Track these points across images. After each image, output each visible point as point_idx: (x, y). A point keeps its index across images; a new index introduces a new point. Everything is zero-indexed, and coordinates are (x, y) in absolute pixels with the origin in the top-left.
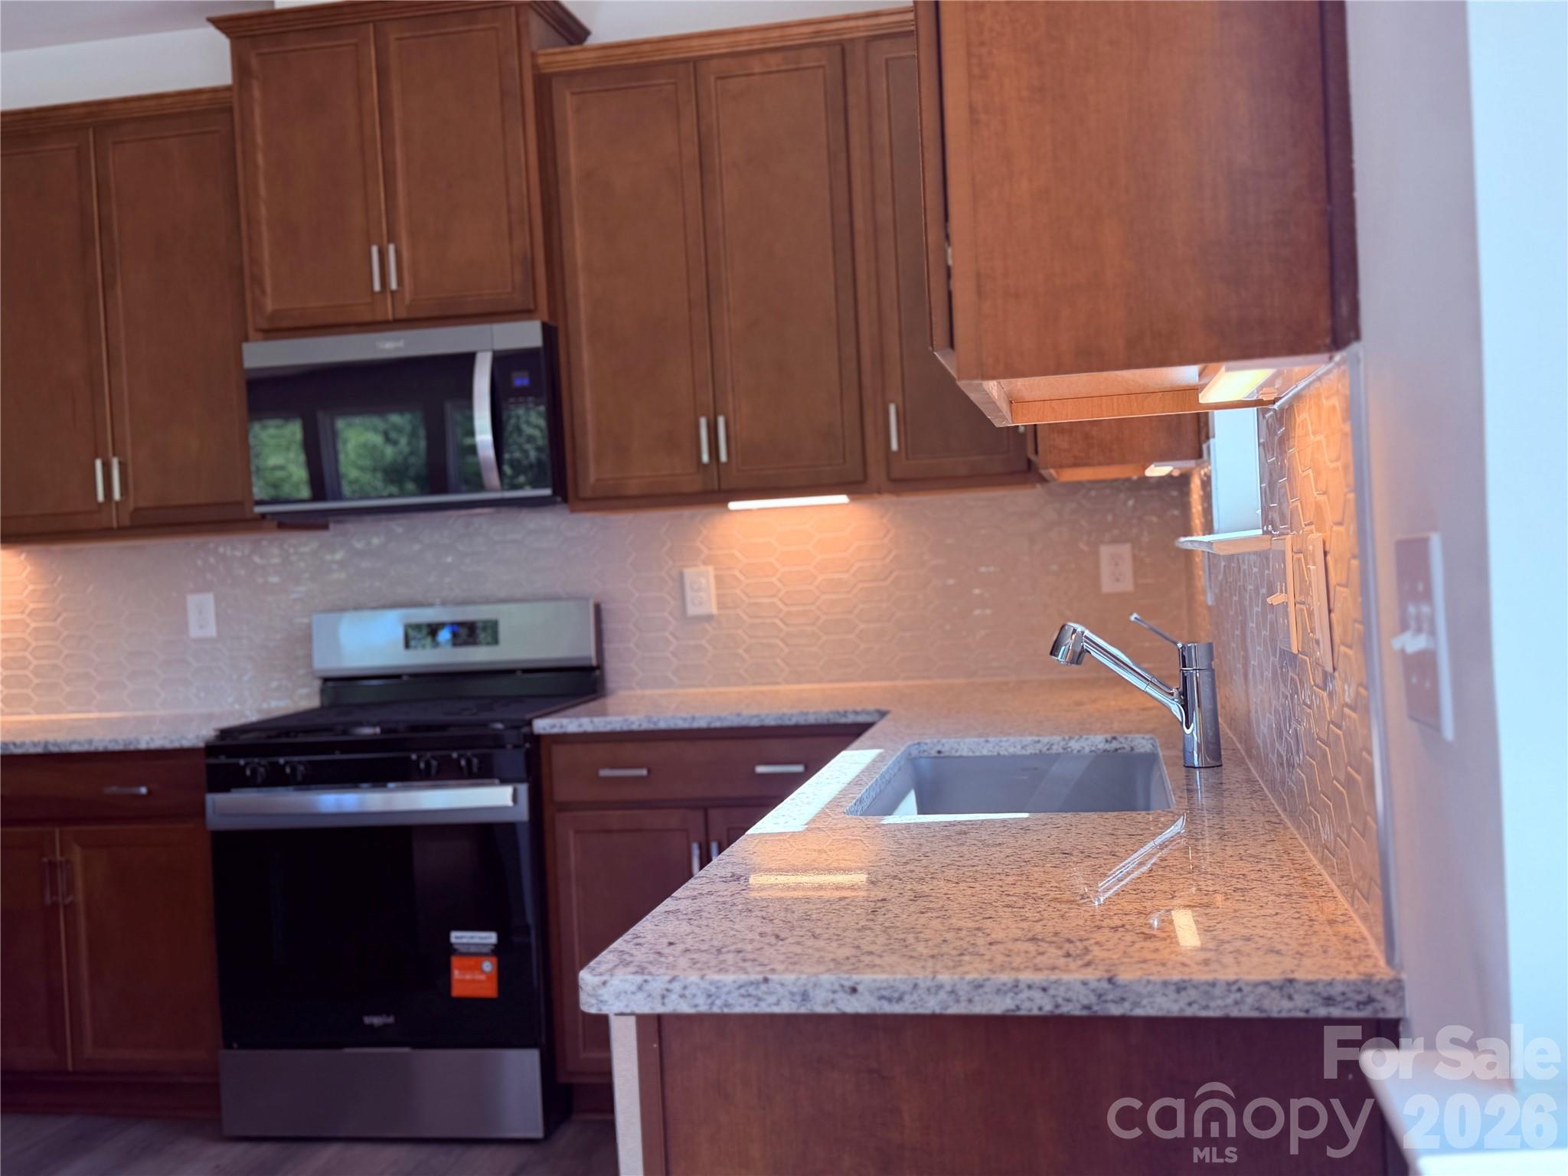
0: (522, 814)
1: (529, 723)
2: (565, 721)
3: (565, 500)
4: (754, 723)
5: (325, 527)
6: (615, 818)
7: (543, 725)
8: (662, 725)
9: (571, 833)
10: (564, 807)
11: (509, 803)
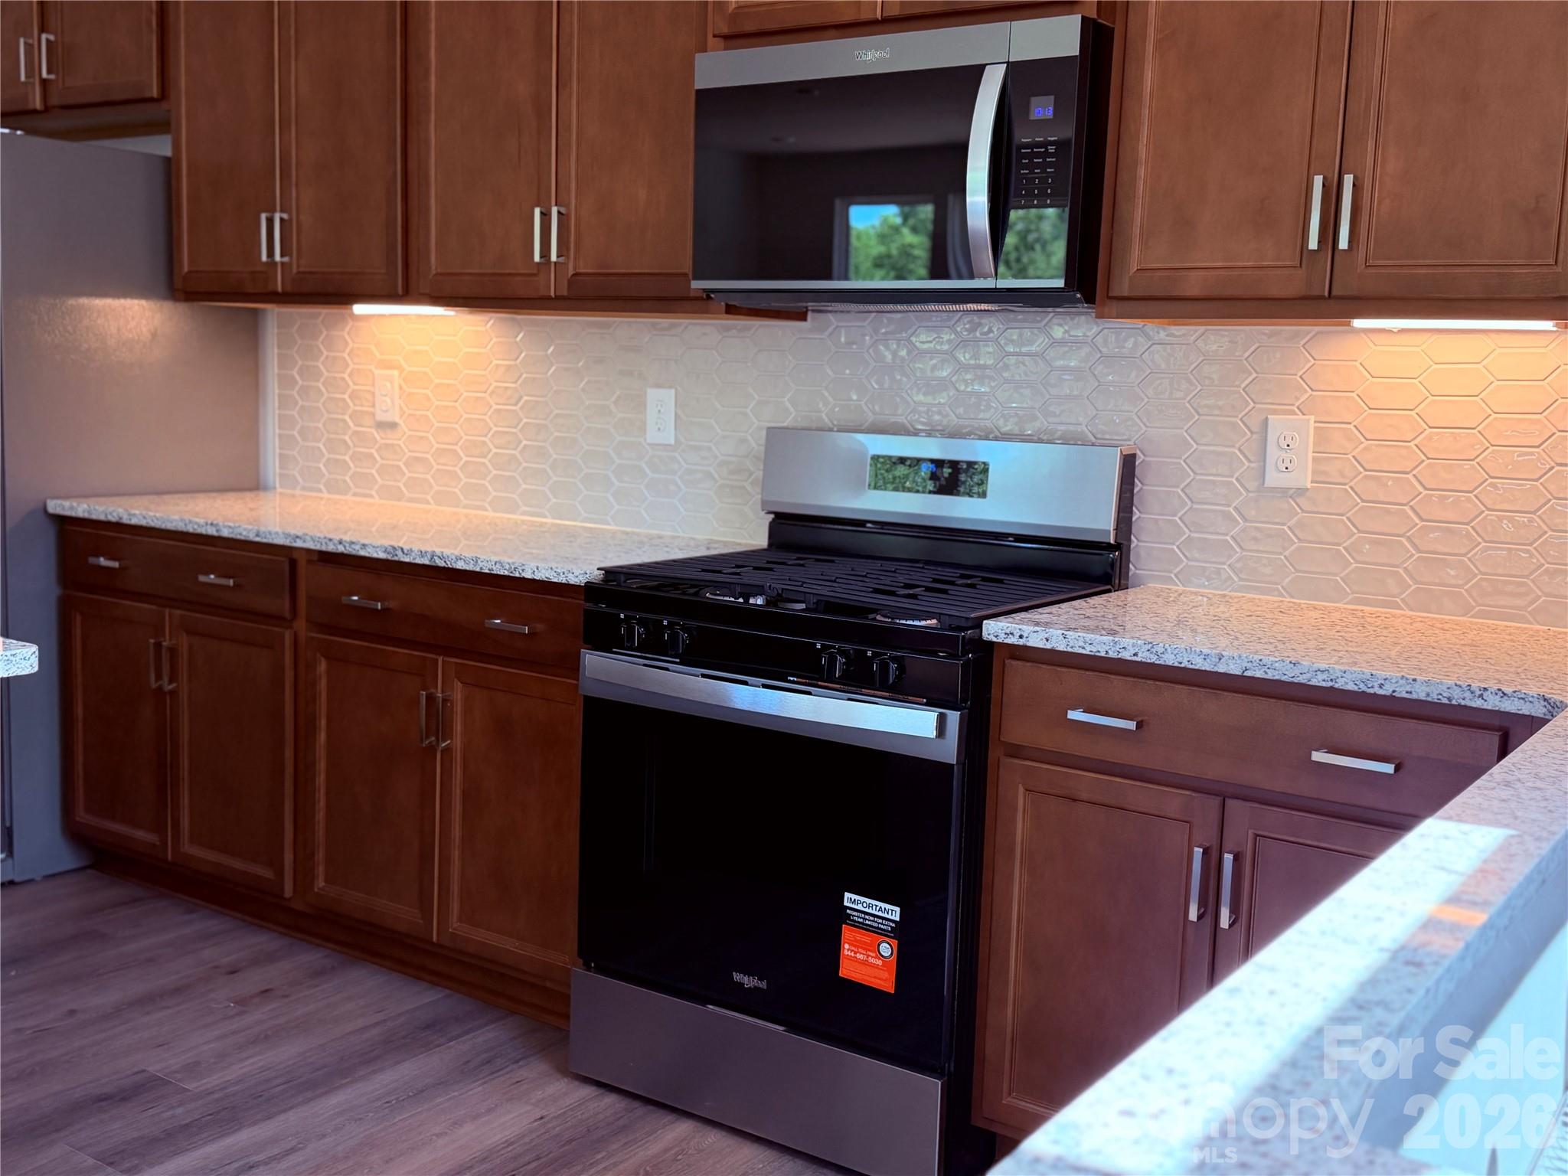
0: (949, 751)
1: (979, 626)
2: (1027, 629)
3: (1090, 299)
4: (1318, 681)
5: (801, 316)
6: (1086, 782)
7: (995, 630)
8: (1170, 660)
9: (1021, 789)
10: (1015, 751)
11: (931, 732)
